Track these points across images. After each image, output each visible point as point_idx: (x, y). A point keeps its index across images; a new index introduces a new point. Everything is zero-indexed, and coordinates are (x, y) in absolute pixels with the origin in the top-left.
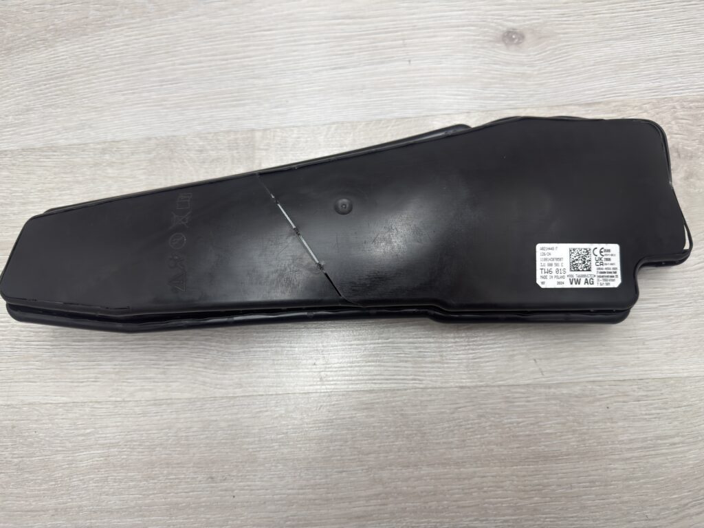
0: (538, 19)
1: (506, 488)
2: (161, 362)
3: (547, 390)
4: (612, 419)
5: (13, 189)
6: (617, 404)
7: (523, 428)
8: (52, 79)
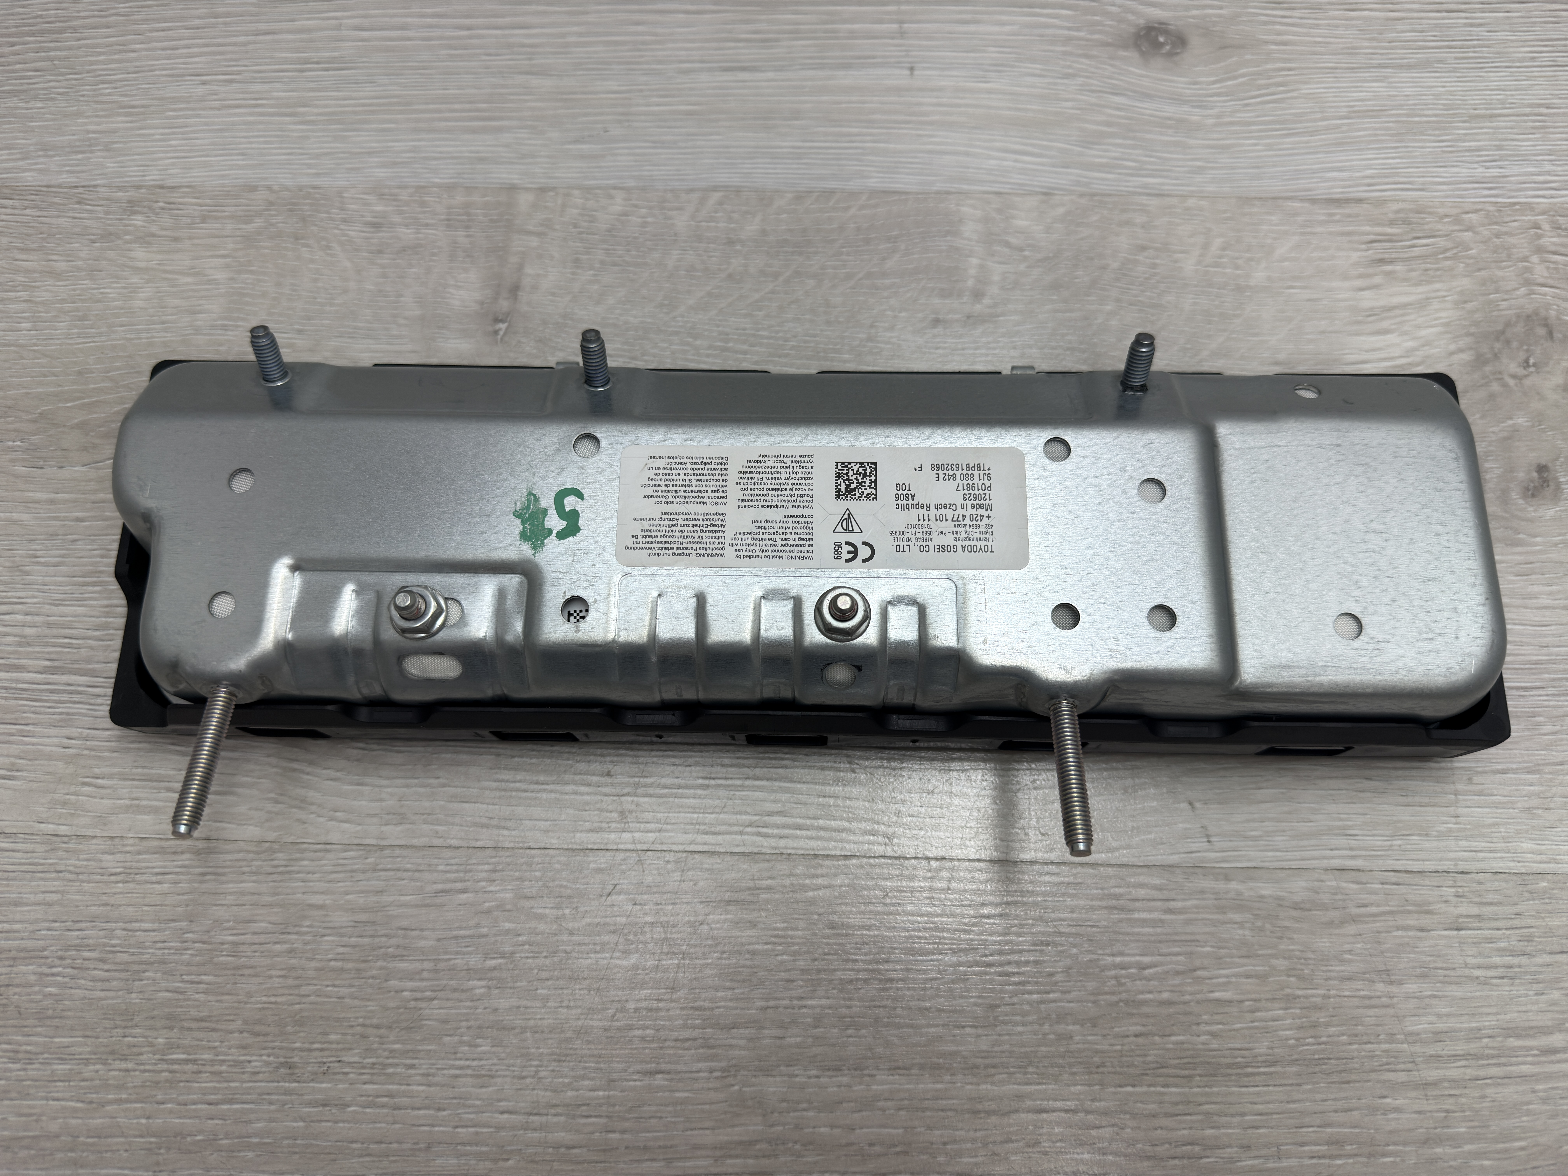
6: (1400, 933)
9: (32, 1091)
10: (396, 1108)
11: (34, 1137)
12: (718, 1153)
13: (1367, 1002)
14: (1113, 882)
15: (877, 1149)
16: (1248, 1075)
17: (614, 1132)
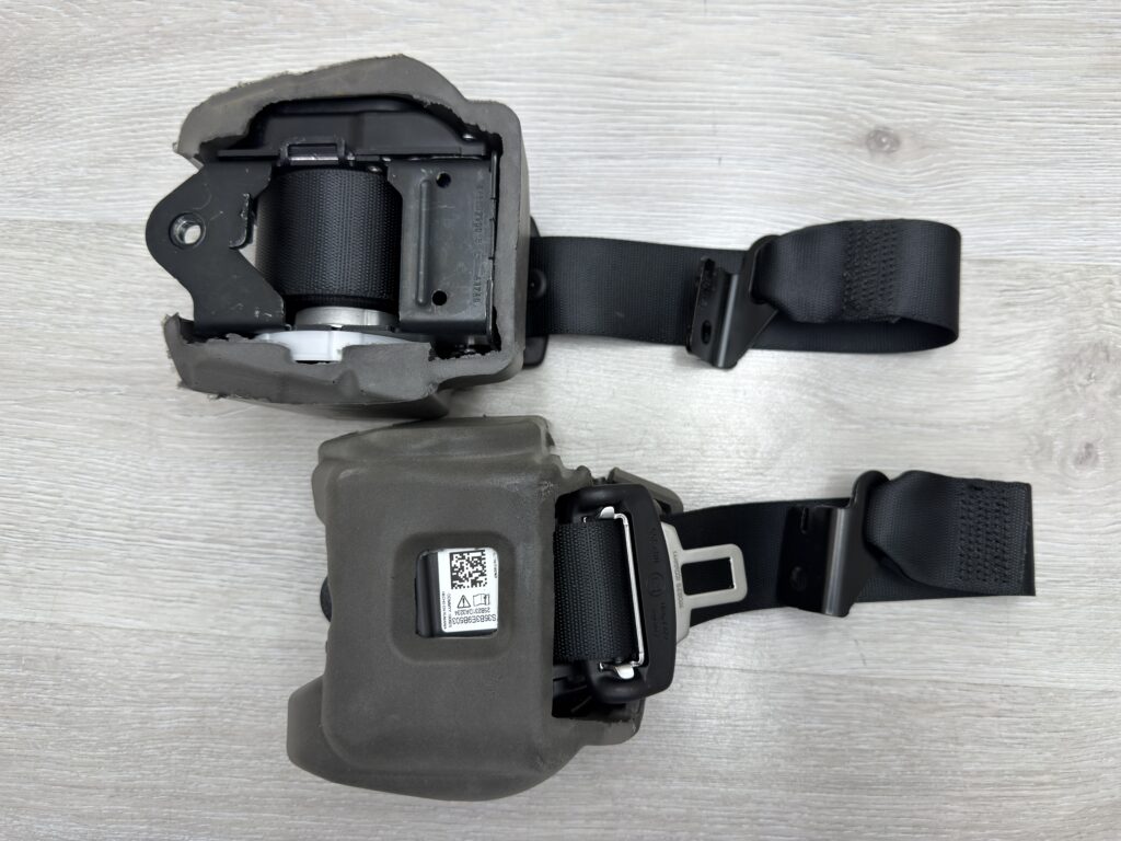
0: (925, 117)
1: (791, 822)
2: (295, 584)
3: (868, 687)
4: (956, 738)
5: (78, 286)
7: (826, 739)
8: (152, 115)
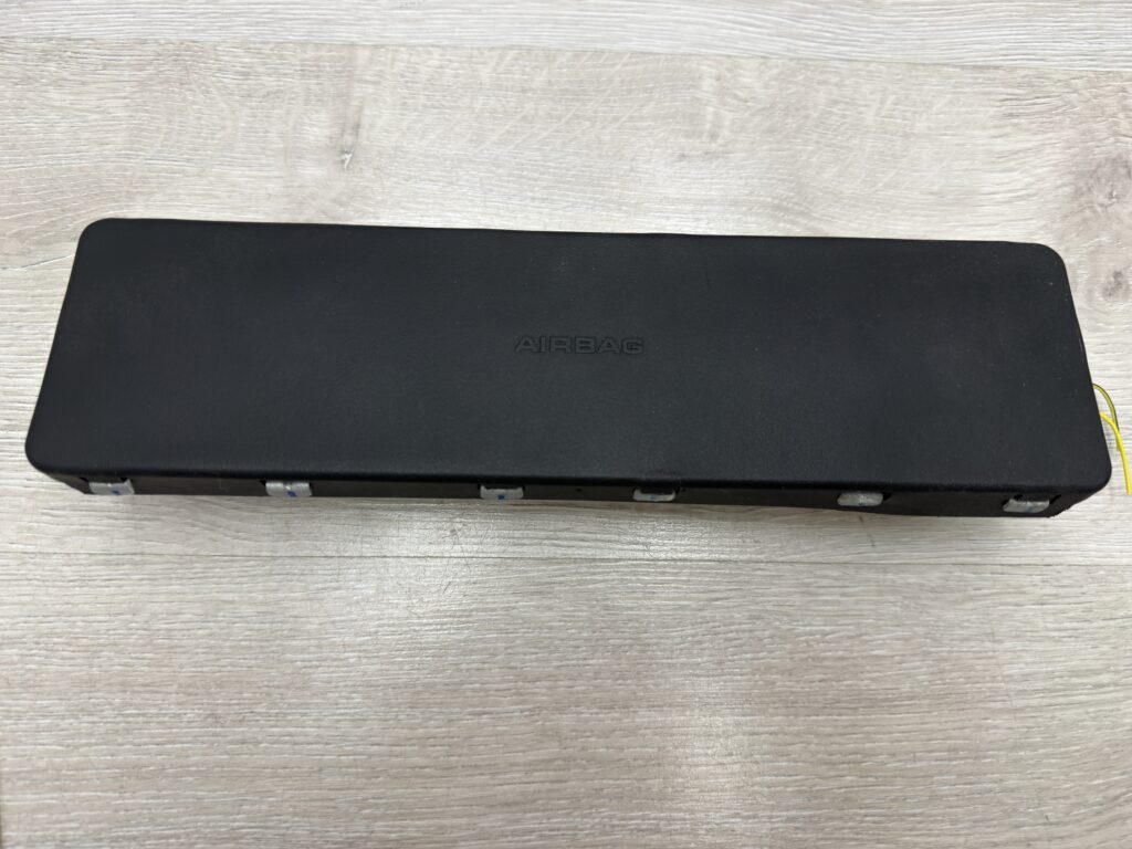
9: (23, 739)
10: (295, 744)
11: (27, 772)
12: (528, 768)
13: (980, 655)
14: (805, 575)
15: (640, 762)
16: (895, 706)
17: (453, 756)
